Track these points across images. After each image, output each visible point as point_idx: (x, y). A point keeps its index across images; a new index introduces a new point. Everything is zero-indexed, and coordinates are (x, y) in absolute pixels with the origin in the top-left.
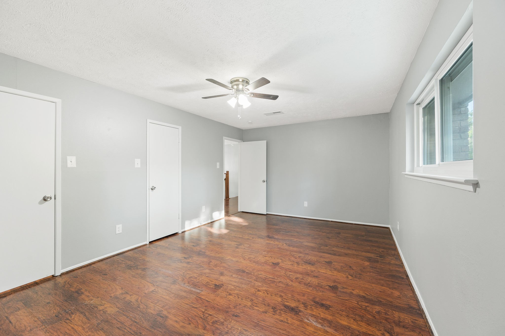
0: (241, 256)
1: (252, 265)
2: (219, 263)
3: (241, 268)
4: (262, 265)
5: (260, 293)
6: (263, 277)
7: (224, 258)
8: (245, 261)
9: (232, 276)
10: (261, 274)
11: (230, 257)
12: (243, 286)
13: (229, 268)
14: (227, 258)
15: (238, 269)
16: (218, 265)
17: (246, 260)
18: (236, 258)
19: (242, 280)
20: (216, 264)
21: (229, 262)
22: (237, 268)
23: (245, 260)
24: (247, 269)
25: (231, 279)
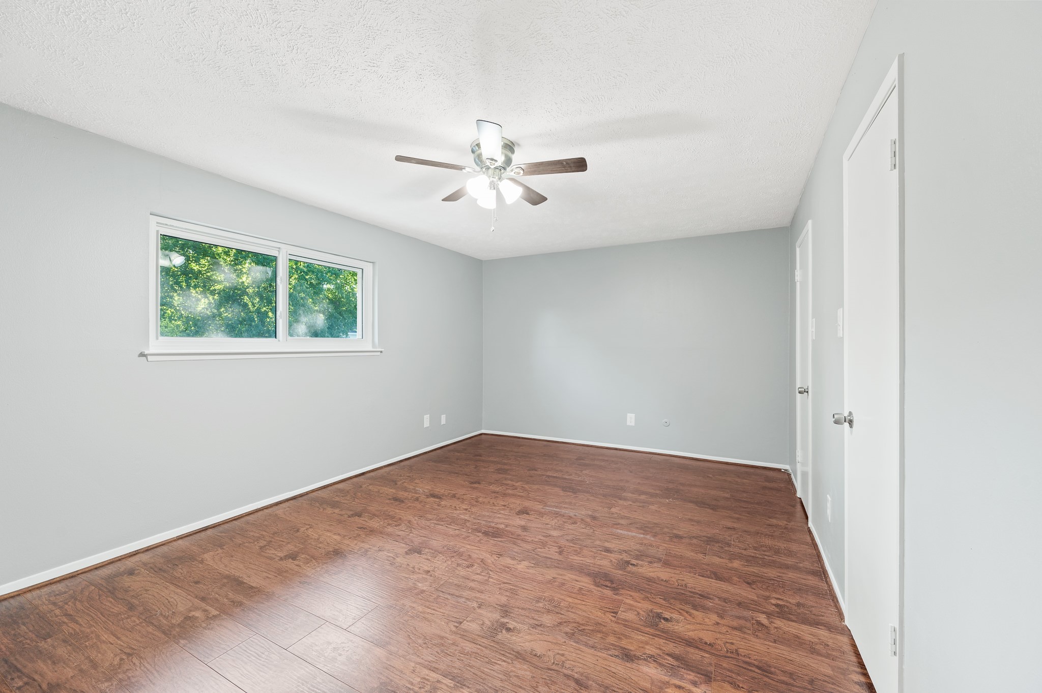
0: (490, 573)
1: (469, 547)
2: (539, 550)
3: (491, 539)
4: (445, 548)
5: (465, 507)
6: (454, 526)
7: (533, 565)
8: (481, 557)
9: (507, 526)
10: (456, 529)
11: (519, 566)
12: (487, 514)
13: (514, 540)
14: (526, 563)
15: (496, 537)
16: (540, 546)
17: (479, 559)
18: (504, 566)
19: (489, 520)
20: (544, 548)
21: (517, 553)
22: (500, 539)
23: (482, 560)
24: (478, 539)
25: (507, 521)
